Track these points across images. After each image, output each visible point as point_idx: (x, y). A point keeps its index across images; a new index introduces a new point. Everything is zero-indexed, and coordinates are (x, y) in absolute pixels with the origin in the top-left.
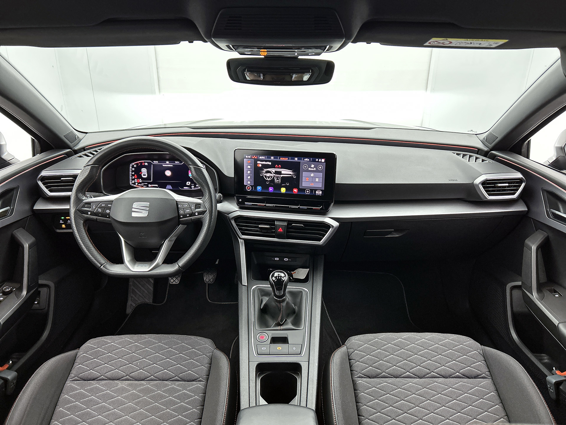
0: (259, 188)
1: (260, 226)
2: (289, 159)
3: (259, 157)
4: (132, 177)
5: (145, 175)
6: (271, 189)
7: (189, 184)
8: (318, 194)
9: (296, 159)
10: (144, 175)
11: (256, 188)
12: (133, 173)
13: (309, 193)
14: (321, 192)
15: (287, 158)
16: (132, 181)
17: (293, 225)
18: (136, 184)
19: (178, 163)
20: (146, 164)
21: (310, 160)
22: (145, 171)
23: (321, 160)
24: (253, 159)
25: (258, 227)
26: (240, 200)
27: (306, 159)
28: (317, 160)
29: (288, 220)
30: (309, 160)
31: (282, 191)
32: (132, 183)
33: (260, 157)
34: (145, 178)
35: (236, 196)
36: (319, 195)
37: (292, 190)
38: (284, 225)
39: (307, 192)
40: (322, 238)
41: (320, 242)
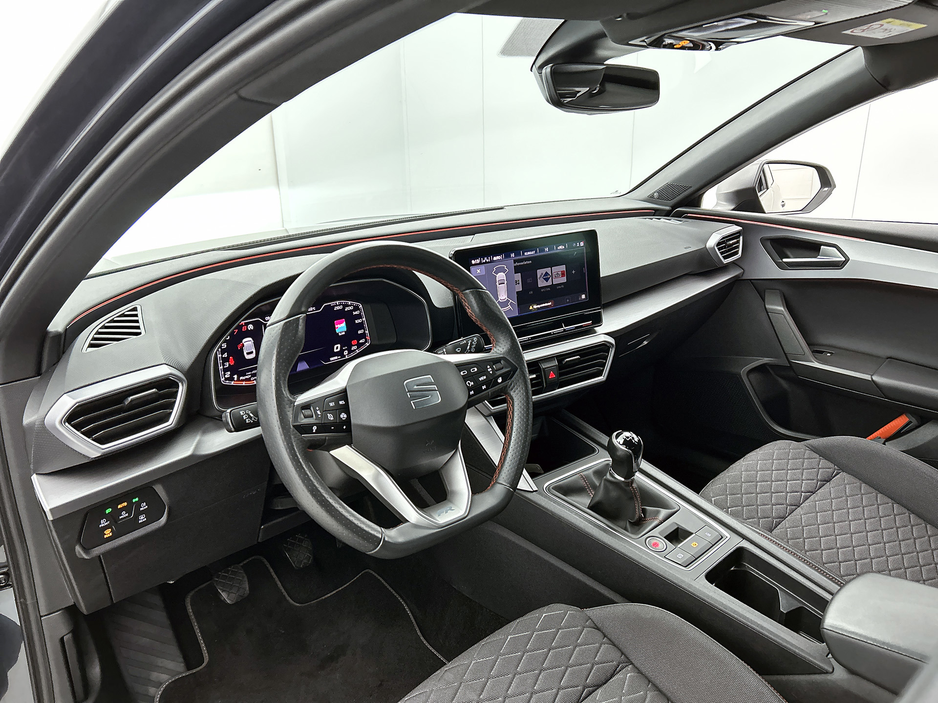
2: (537, 252)
4: (224, 365)
5: (252, 353)
7: (339, 350)
9: (547, 250)
10: (248, 354)
12: (225, 355)
13: (570, 302)
15: (534, 252)
16: (225, 375)
17: (567, 362)
18: (235, 379)
19: (313, 311)
20: (251, 327)
21: (565, 247)
22: (251, 342)
23: (580, 244)
24: (484, 263)
27: (560, 247)
28: (575, 244)
29: (557, 356)
30: (563, 247)
32: (226, 379)
33: (495, 258)
34: (250, 359)
40: (603, 370)
41: (602, 377)
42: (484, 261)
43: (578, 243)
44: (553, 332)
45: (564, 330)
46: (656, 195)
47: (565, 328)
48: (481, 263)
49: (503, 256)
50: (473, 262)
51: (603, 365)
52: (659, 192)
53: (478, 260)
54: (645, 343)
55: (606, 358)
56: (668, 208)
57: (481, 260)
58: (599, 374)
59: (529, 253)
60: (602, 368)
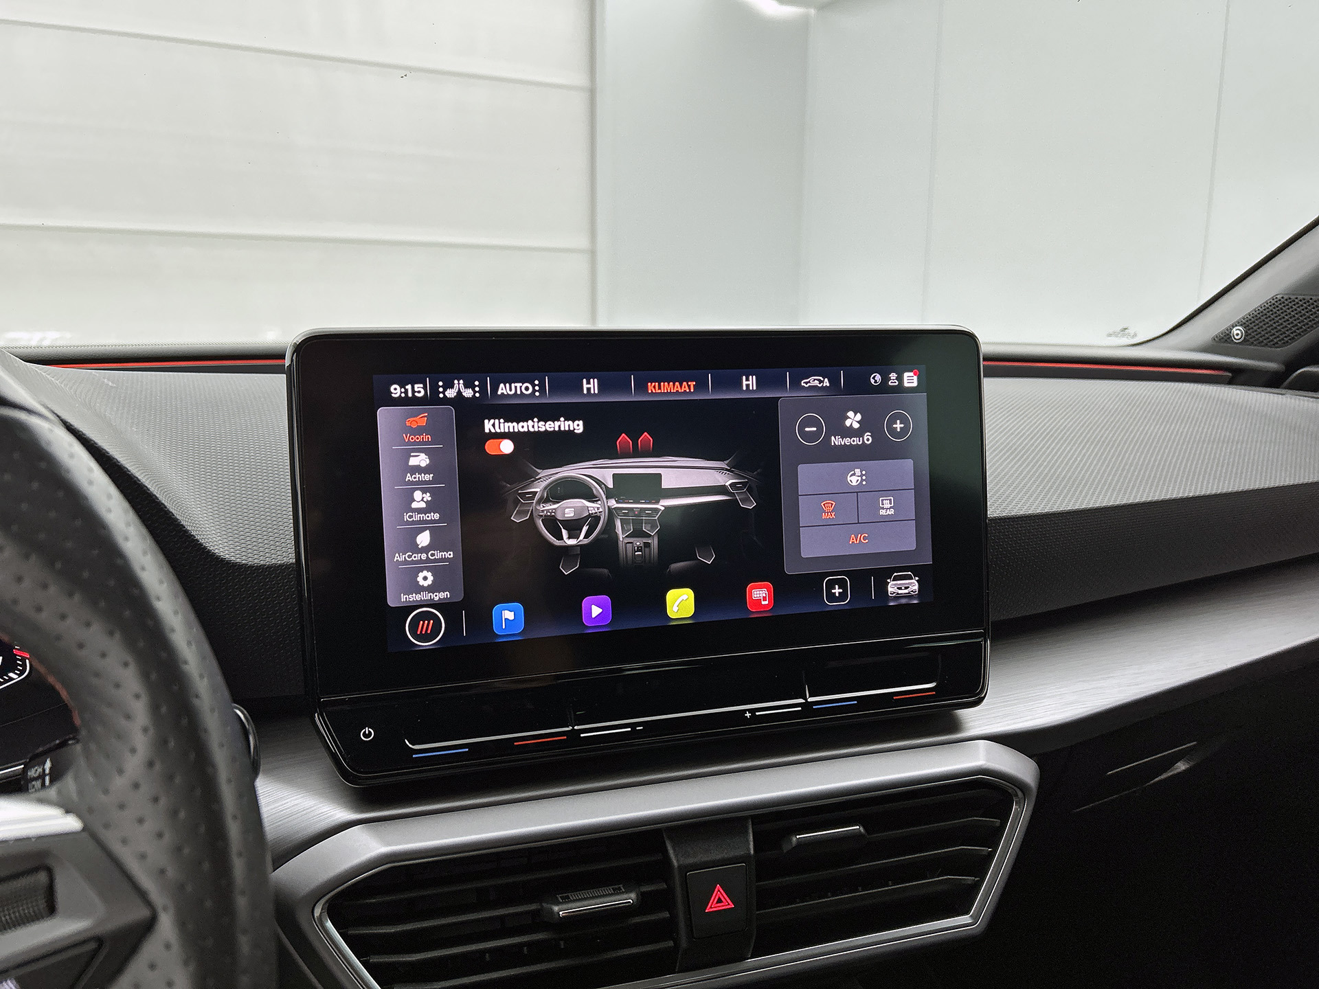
0: (509, 615)
1: (562, 911)
2: (702, 386)
3: (495, 388)
6: (596, 610)
8: (899, 597)
9: (750, 382)
11: (483, 620)
13: (843, 596)
14: (914, 585)
15: (692, 384)
17: (802, 845)
21: (834, 381)
23: (900, 379)
24: (446, 401)
25: (540, 921)
26: (367, 734)
27: (814, 381)
28: (878, 377)
29: (753, 817)
30: (826, 383)
31: (675, 609)
33: (503, 389)
35: (322, 708)
36: (904, 601)
37: (742, 596)
38: (740, 852)
39: (832, 597)
40: (977, 886)
41: (965, 919)
42: (451, 393)
43: (893, 376)
44: (752, 711)
45: (807, 705)
46: (1238, 332)
47: (810, 700)
48: (432, 399)
49: (542, 385)
50: (396, 391)
51: (980, 866)
52: (1247, 323)
53: (418, 387)
54: (1181, 766)
55: (992, 837)
56: (1272, 366)
57: (434, 388)
58: (958, 903)
59: (667, 387)
60: (970, 879)
